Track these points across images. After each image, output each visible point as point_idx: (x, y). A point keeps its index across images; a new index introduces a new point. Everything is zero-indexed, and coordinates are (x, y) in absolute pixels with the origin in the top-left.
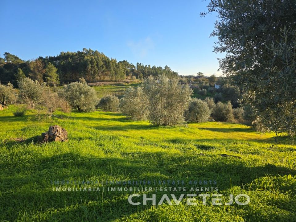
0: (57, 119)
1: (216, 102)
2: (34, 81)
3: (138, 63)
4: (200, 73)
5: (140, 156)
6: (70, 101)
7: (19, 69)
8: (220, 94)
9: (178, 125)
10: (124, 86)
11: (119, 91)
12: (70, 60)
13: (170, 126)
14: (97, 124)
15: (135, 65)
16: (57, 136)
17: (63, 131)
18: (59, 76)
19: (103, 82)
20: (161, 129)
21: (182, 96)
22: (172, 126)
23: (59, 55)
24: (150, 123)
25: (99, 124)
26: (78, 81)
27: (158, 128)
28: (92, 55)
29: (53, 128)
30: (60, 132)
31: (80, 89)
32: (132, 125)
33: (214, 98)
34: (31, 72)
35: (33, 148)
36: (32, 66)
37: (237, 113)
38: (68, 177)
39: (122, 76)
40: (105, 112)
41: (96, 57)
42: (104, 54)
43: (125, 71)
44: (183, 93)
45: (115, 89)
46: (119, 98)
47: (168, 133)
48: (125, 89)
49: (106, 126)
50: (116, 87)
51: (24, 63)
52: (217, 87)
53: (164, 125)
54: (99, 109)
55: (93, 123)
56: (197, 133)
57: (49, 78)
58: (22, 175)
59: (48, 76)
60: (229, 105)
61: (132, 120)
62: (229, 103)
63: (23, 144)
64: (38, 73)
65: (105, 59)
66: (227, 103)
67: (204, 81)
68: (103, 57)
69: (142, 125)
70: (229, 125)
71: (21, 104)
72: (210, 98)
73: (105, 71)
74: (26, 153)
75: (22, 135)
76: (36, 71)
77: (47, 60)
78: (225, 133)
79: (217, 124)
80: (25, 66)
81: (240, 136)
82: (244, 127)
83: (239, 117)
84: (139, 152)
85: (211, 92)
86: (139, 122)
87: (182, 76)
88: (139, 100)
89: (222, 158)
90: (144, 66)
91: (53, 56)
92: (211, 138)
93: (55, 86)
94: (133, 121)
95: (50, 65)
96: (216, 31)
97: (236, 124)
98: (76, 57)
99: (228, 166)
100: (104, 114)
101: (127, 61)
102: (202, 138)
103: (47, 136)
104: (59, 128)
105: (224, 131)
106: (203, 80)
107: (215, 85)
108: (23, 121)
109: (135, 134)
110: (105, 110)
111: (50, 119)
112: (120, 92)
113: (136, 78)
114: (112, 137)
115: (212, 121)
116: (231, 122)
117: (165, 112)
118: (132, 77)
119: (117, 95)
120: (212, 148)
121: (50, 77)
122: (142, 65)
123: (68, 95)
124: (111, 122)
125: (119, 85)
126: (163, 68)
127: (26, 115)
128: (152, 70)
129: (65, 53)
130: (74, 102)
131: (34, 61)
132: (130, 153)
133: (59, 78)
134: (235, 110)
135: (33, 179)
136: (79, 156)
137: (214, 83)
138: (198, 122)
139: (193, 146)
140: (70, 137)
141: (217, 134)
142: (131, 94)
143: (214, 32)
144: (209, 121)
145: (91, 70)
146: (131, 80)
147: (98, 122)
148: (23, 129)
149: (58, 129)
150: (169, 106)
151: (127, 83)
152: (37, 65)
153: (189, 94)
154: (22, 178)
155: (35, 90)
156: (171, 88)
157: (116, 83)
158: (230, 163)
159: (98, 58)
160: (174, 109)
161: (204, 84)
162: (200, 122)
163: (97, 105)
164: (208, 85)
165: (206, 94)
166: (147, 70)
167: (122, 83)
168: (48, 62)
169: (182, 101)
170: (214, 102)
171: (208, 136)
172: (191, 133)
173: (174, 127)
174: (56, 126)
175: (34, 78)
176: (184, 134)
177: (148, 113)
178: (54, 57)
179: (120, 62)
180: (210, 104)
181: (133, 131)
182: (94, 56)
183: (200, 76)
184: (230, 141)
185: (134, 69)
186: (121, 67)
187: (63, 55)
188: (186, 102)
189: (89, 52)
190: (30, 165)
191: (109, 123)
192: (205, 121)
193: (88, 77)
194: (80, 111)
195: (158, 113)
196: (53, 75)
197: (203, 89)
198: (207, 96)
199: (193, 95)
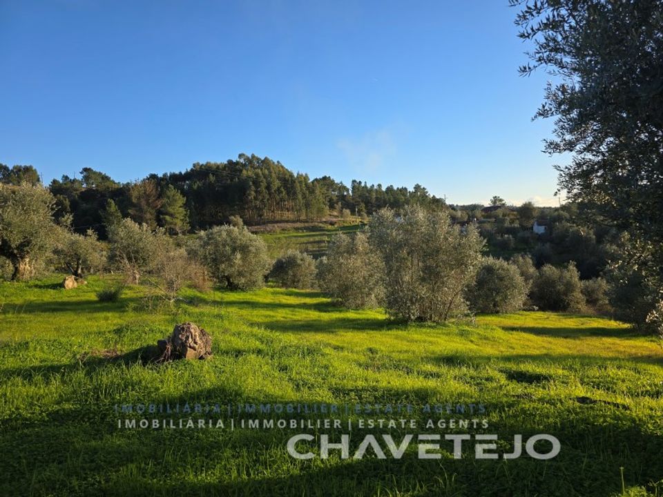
0: (185, 306)
1: (538, 265)
2: (140, 224)
3: (354, 181)
4: (496, 199)
5: (375, 397)
6: (211, 267)
7: (109, 200)
8: (548, 245)
9: (453, 320)
10: (324, 230)
11: (315, 242)
12: (212, 178)
13: (434, 322)
14: (270, 316)
15: (349, 186)
16: (190, 347)
17: (203, 336)
18: (188, 213)
19: (279, 225)
20: (414, 329)
21: (460, 253)
22: (438, 323)
23: (189, 170)
24: (387, 316)
25: (273, 317)
26: (229, 223)
27: (406, 328)
28: (258, 167)
29: (183, 329)
30: (198, 339)
31: (234, 240)
32: (344, 319)
33: (533, 255)
34: (134, 205)
35: (140, 375)
36: (135, 194)
37: (593, 291)
38: (219, 448)
39: (320, 211)
40: (283, 290)
41: (266, 172)
42: (283, 164)
43: (327, 198)
44: (462, 245)
45: (305, 237)
46: (316, 257)
47: (431, 339)
48: (326, 239)
49: (287, 322)
50: (308, 234)
51: (119, 187)
52: (539, 230)
53: (421, 319)
54: (272, 282)
55: (259, 315)
56: (501, 341)
57: (168, 218)
58: (119, 440)
59: (167, 214)
60: (572, 273)
61: (344, 308)
62: (572, 267)
63: (119, 365)
64: (146, 207)
65: (286, 174)
66: (566, 267)
67: (506, 218)
68: (280, 171)
69: (368, 320)
70: (575, 320)
71: (110, 272)
72: (522, 256)
73: (284, 201)
74: (126, 387)
75: (116, 343)
76: (143, 203)
77: (166, 179)
78: (568, 340)
79: (546, 317)
80: (122, 194)
81: (608, 348)
82: (613, 324)
83: (597, 300)
84: (373, 387)
85: (525, 241)
86: (360, 311)
87: (453, 205)
88: (359, 263)
89: (580, 408)
90: (369, 186)
91: (177, 172)
92: (536, 352)
93: (180, 235)
94: (348, 309)
95: (172, 191)
96: (547, 104)
97: (591, 317)
98: (225, 173)
99: (602, 430)
100: (282, 293)
101: (332, 178)
102: (515, 352)
103: (169, 347)
104: (195, 329)
105: (565, 335)
106: (504, 215)
107: (533, 225)
108: (117, 312)
109: (355, 340)
110: (284, 285)
111: (172, 307)
112: (316, 245)
113: (349, 213)
114: (308, 349)
115: (530, 310)
116: (578, 314)
117: (423, 291)
118: (342, 211)
119: (311, 251)
120: (547, 378)
121: (171, 215)
122: (363, 185)
123: (207, 253)
124: (298, 312)
125: (314, 229)
126: (411, 189)
127: (122, 298)
128: (386, 195)
129: (202, 165)
130: (218, 269)
131: (139, 183)
132: (352, 390)
133: (189, 217)
134: (587, 283)
135: (144, 449)
136: (241, 397)
137: (532, 221)
138: (497, 312)
139: (496, 372)
140: (216, 350)
141: (550, 343)
142: (342, 249)
143: (544, 107)
144: (524, 310)
145: (256, 198)
146: (340, 219)
147: (271, 313)
148: (118, 330)
149: (192, 331)
150: (431, 275)
151: (332, 224)
152: (145, 190)
153: (479, 247)
154: (119, 446)
155: (140, 244)
156: (435, 235)
157: (306, 225)
158: (605, 421)
159: (270, 172)
160: (443, 283)
161: (507, 224)
162: (503, 313)
163: (269, 274)
164: (516, 225)
165: (512, 245)
166: (374, 195)
167: (321, 225)
168: (167, 184)
169: (462, 264)
170: (533, 264)
171: (528, 346)
172: (486, 338)
173: (444, 325)
174: (189, 324)
175: (139, 220)
176: (470, 343)
177: (381, 291)
178: (181, 173)
179: (316, 179)
180: (524, 269)
181: (348, 334)
182: (261, 169)
183: (497, 205)
184: (587, 361)
185: (345, 193)
186: (317, 192)
187: (198, 170)
188: (471, 267)
189: (251, 161)
190: (136, 415)
191: (295, 315)
192: (515, 311)
193: (249, 214)
194: (233, 287)
195: (406, 292)
196: (177, 210)
197: (506, 236)
198: (517, 250)
199: (485, 249)
